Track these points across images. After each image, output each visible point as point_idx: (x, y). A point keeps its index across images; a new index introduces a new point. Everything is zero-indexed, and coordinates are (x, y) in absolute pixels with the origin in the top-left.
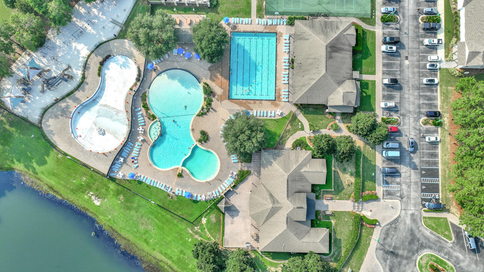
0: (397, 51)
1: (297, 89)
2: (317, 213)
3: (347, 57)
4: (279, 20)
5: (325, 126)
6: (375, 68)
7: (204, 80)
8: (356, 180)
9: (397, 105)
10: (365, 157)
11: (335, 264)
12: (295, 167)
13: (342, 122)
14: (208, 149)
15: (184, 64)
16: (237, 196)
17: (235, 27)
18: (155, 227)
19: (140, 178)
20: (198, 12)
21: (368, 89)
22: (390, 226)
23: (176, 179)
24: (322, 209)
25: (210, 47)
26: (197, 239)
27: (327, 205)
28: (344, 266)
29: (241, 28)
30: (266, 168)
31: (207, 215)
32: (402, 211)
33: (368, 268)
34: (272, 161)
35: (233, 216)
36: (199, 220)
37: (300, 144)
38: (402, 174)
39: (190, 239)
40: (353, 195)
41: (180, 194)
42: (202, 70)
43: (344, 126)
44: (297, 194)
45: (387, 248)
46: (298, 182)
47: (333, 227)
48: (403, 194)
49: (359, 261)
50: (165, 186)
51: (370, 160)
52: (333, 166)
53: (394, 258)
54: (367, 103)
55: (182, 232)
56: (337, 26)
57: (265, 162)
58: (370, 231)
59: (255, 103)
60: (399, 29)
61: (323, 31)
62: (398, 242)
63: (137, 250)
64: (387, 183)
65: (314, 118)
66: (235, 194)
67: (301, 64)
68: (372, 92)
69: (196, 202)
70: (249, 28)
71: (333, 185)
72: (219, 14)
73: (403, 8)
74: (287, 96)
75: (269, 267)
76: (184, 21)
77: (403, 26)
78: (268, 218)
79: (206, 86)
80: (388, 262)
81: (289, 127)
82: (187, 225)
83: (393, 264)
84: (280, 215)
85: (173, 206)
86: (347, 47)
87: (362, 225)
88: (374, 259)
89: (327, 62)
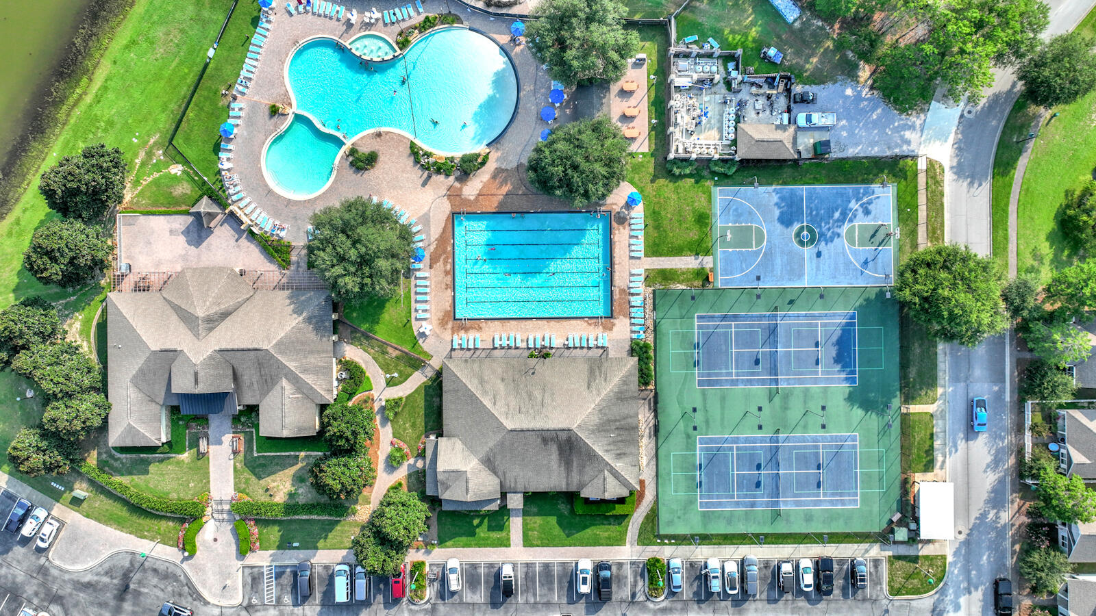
0: (580, 596)
1: (476, 366)
2: (203, 420)
3: (552, 478)
4: (642, 321)
5: (399, 433)
6: (538, 546)
7: (494, 156)
8: (279, 504)
9: (456, 597)
10: (334, 525)
11: (95, 462)
12: (292, 365)
13: (411, 471)
14: (336, 172)
15: (531, 107)
16: (233, 242)
17: (622, 220)
18: (161, 61)
19: (264, 20)
20: (653, 133)
21: (488, 530)
22: (185, 582)
23: (267, 102)
24: (211, 432)
25: (553, 161)
26: (136, 155)
27: (220, 443)
28: (92, 482)
29: (621, 235)
30: (288, 301)
31: (188, 175)
32: (219, 610)
33: (90, 535)
34: (304, 314)
35: (188, 233)
36: (177, 158)
37: (354, 377)
38: (301, 608)
39: (136, 141)
40: (246, 499)
41: (231, 113)
42: (519, 149)
43: (401, 477)
44: (230, 372)
45: (136, 577)
46: (259, 374)
47: (174, 455)
48: (256, 611)
49: (104, 516)
50: (250, 79)
51: (327, 536)
52: (308, 453)
53: (116, 592)
54: (457, 529)
55: (151, 123)
56: (625, 454)
57: (304, 298)
58: (170, 538)
59: (447, 273)
60: (633, 601)
61: (609, 421)
62: (149, 601)
63: (113, 24)
64: (279, 575)
65: (417, 410)
66: (237, 236)
67: (533, 373)
68: (484, 539)
69: (217, 149)
70: (620, 253)
71: (265, 454)
72: (652, 181)
73: (684, 609)
74: (465, 346)
75: (80, 317)
76: (633, 101)
77: (640, 609)
78: (177, 309)
79: (480, 160)
80: (106, 579)
81: (394, 353)
82: (168, 133)
83: (100, 590)
84: (182, 336)
85: (206, 98)
86: (575, 478)
87: (182, 521)
88: (110, 547)
89: (532, 433)
